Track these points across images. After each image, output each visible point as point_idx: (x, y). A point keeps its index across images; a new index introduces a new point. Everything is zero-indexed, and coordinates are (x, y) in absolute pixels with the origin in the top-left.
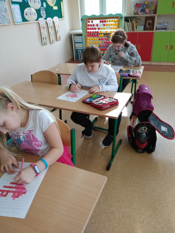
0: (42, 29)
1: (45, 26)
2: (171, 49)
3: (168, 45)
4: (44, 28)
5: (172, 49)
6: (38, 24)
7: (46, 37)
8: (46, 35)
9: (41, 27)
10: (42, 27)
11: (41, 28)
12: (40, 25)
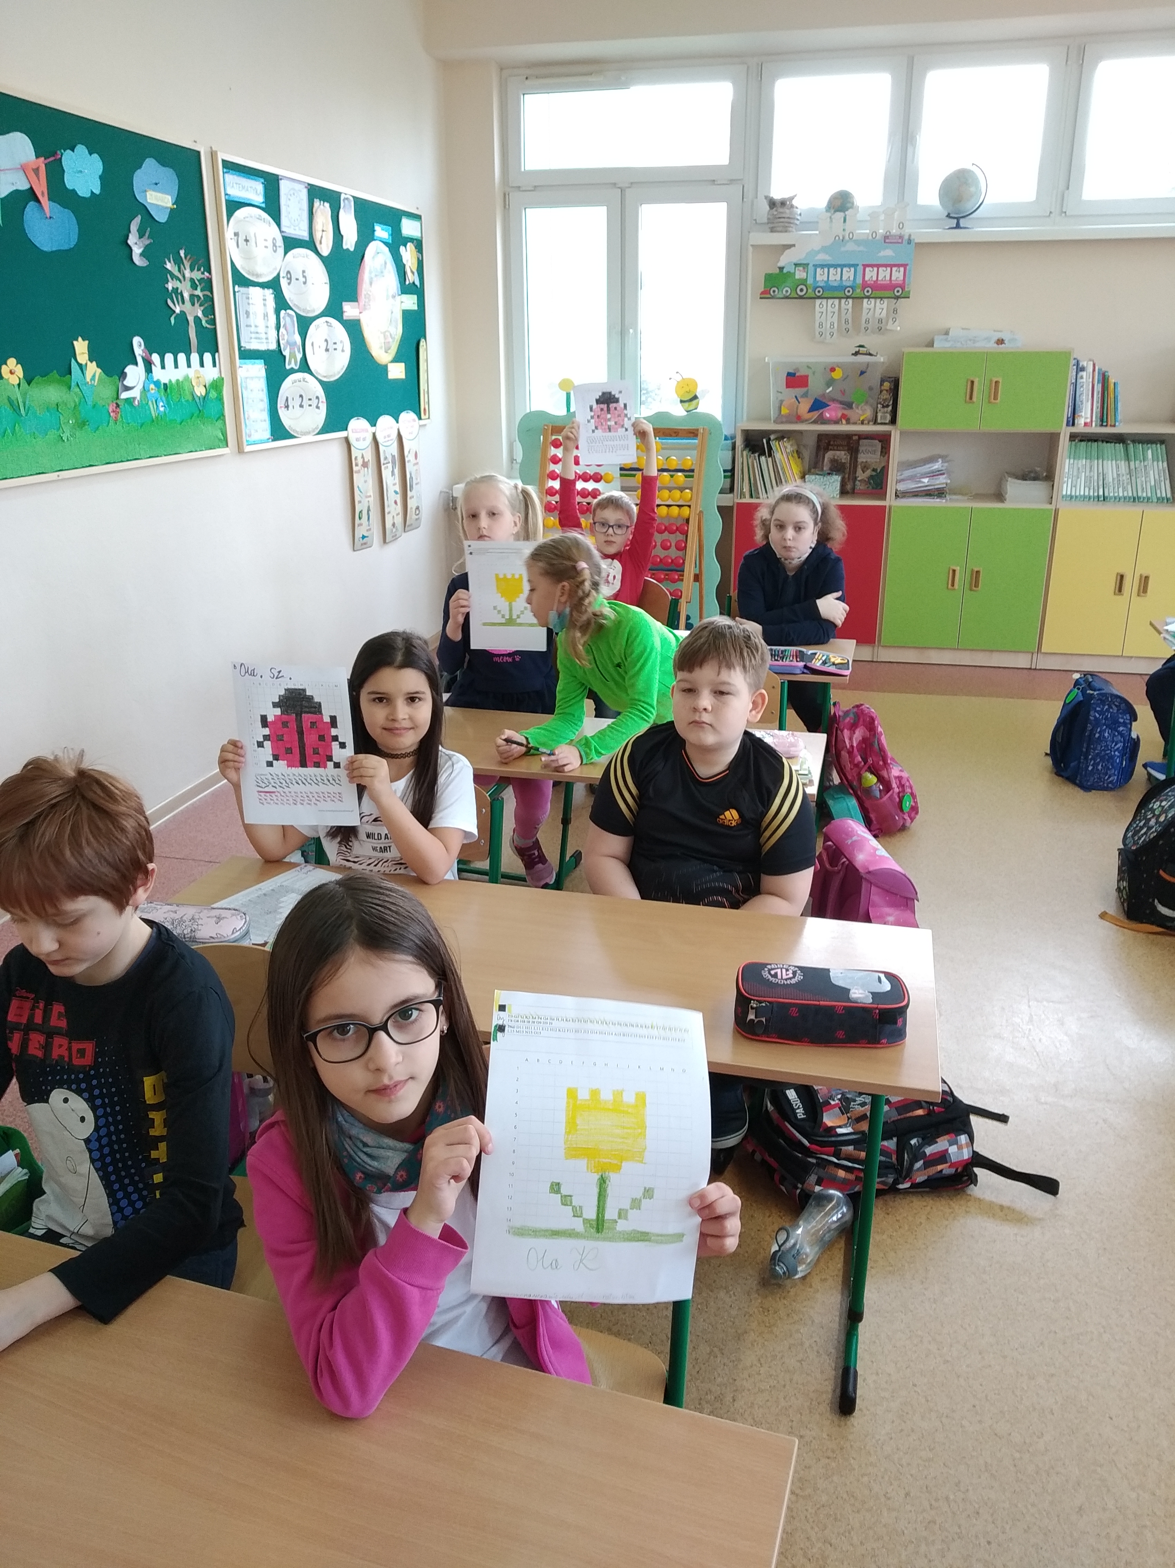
0: (358, 472)
1: (369, 456)
2: (971, 590)
3: (958, 569)
4: (365, 465)
5: (976, 586)
6: (345, 445)
7: (369, 510)
8: (371, 499)
9: (356, 458)
10: (360, 461)
11: (357, 465)
12: (352, 448)
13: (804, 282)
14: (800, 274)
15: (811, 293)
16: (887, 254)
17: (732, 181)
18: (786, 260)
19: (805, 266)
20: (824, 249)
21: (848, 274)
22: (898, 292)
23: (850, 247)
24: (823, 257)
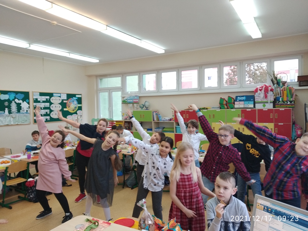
13: (127, 102)
14: (126, 101)
15: (127, 103)
16: (136, 98)
17: (121, 89)
18: (125, 99)
19: (126, 99)
20: (129, 97)
21: (132, 101)
22: (137, 103)
23: (132, 97)
24: (129, 98)
